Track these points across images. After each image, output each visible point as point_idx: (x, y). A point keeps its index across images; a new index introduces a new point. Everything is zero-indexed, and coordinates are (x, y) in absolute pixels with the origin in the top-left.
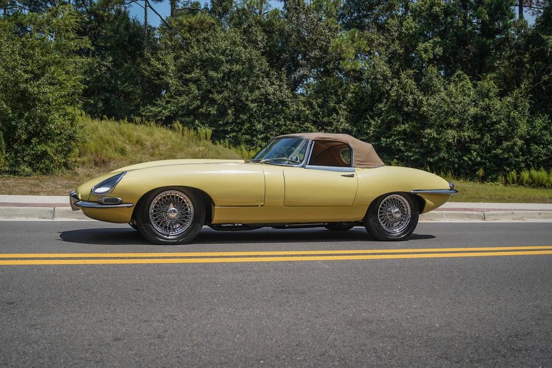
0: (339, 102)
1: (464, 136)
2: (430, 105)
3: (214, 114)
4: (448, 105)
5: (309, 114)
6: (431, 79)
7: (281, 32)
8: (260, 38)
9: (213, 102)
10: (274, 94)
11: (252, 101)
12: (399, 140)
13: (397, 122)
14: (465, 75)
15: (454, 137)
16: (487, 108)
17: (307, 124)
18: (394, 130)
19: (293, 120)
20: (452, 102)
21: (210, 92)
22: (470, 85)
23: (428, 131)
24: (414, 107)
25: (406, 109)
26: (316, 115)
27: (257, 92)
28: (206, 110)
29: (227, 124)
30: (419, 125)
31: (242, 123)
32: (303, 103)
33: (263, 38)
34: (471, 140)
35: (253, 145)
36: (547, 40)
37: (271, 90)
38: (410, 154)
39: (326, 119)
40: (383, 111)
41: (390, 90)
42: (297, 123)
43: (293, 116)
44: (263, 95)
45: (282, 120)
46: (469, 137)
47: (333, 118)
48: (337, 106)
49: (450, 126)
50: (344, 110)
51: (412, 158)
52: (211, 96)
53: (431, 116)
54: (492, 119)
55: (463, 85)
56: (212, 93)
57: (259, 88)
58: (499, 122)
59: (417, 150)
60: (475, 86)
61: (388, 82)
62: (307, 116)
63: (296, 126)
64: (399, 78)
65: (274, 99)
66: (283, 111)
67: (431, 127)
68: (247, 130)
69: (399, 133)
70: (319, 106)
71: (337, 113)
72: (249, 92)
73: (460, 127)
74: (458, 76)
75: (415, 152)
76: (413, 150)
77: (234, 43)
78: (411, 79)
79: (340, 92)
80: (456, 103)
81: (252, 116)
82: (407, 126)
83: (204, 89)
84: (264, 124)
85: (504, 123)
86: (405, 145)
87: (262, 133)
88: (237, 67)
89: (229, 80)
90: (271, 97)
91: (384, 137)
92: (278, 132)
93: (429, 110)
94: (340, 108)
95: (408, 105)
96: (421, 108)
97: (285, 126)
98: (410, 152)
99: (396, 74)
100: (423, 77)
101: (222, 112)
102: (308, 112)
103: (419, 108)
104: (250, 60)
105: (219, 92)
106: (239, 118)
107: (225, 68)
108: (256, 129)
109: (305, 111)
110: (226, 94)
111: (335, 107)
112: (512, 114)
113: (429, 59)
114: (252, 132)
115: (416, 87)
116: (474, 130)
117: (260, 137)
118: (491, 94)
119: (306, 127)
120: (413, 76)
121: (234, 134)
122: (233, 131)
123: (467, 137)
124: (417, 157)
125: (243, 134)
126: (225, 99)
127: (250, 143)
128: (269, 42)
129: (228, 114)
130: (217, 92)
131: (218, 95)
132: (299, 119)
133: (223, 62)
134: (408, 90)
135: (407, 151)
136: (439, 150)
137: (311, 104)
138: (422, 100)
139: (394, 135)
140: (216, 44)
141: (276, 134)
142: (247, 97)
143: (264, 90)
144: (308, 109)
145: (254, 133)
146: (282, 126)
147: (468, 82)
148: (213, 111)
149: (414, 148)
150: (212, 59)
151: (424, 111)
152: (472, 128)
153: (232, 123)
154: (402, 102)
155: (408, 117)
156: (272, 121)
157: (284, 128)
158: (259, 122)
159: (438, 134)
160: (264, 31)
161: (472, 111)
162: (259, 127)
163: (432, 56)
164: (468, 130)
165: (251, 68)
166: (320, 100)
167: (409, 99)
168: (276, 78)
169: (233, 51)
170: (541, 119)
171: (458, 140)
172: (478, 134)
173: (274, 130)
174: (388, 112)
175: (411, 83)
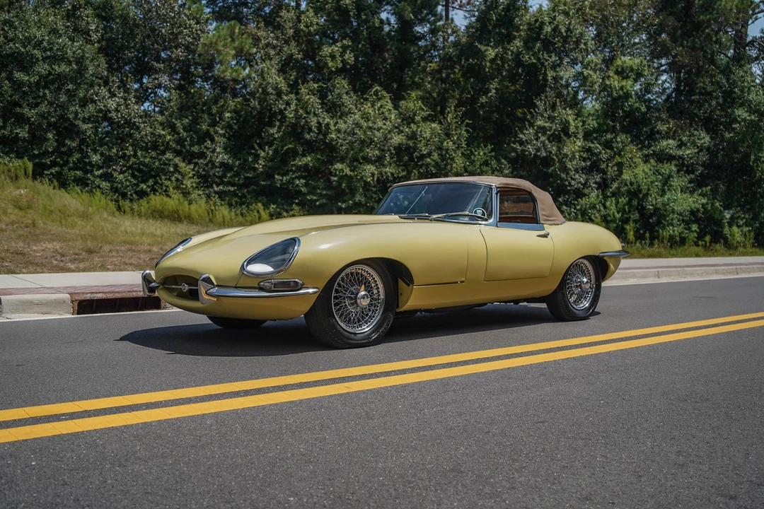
0: (213, 124)
1: (386, 173)
2: (339, 131)
3: (25, 137)
4: (365, 132)
5: (170, 140)
6: (340, 96)
7: (125, 18)
8: (93, 27)
9: (21, 120)
10: (117, 110)
11: (85, 120)
12: (298, 178)
13: (295, 154)
14: (385, 93)
15: (373, 175)
16: (413, 136)
17: (168, 154)
18: (292, 165)
19: (146, 149)
20: (370, 128)
21: (17, 104)
22: (390, 106)
23: (339, 166)
24: (318, 134)
25: (308, 137)
26: (181, 141)
27: (91, 107)
28: (11, 131)
29: (46, 153)
30: (324, 158)
31: (70, 153)
32: (162, 124)
33: (97, 27)
34: (394, 178)
35: (87, 185)
36: (485, 51)
37: (112, 104)
38: (315, 198)
39: (196, 149)
40: (275, 139)
41: (285, 109)
42: (153, 154)
43: (147, 144)
44: (100, 111)
45: (130, 148)
46: (392, 174)
47: (206, 147)
48: (211, 130)
49: (367, 160)
50: (221, 135)
51: (318, 203)
52: (18, 110)
53: (341, 146)
54: (421, 151)
55: (381, 106)
56: (20, 106)
57: (93, 101)
58: (429, 155)
59: (325, 192)
60: (396, 107)
61: (282, 98)
62: (168, 143)
63: (151, 157)
64: (297, 93)
65: (118, 118)
66: (131, 135)
67: (342, 160)
68: (76, 164)
69: (299, 168)
70: (184, 129)
71: (213, 140)
72: (80, 106)
73: (379, 161)
74: (376, 93)
75: (321, 195)
76: (319, 191)
77: (54, 32)
78: (314, 95)
79: (214, 110)
80: (374, 129)
81: (83, 141)
82: (309, 159)
83: (8, 101)
84: (102, 154)
85: (435, 156)
86: (306, 185)
87: (100, 168)
88: (59, 69)
89: (45, 87)
90: (113, 114)
91: (278, 175)
92: (124, 166)
93: (338, 137)
94: (216, 132)
95: (310, 130)
96: (328, 134)
97: (135, 158)
98: (314, 194)
99: (294, 88)
100: (329, 94)
101: (37, 138)
102: (168, 137)
103: (325, 135)
104: (80, 61)
105: (32, 106)
106: (64, 145)
107: (43, 68)
108: (90, 162)
109: (165, 136)
110: (43, 108)
111: (208, 130)
112: (445, 144)
113: (337, 68)
114: (85, 166)
115: (320, 107)
116: (397, 165)
117: (96, 173)
118: (418, 118)
119: (167, 159)
120: (318, 91)
121: (57, 169)
122: (54, 164)
123: (389, 174)
124: (324, 201)
125: (70, 169)
126: (42, 116)
127: (82, 182)
128: (106, 33)
129: (47, 140)
130: (28, 105)
131: (30, 110)
132: (155, 147)
133: (38, 59)
134: (311, 111)
135: (309, 193)
136: (353, 191)
137: (173, 128)
138: (328, 124)
139: (291, 170)
140: (25, 31)
141: (121, 170)
142: (76, 113)
143: (103, 105)
144: (169, 134)
145: (88, 168)
146: (129, 157)
147: (387, 102)
148: (23, 133)
149: (319, 189)
150: (20, 53)
151: (332, 139)
152: (395, 162)
153: (53, 153)
154: (303, 127)
155: (310, 147)
156: (114, 151)
157: (133, 160)
158: (95, 151)
159: (351, 171)
160: (98, 16)
161: (397, 139)
162: (95, 158)
163: (340, 65)
164: (391, 164)
165: (81, 70)
166: (186, 121)
167: (312, 124)
168: (119, 87)
169: (53, 43)
170: (482, 150)
171: (378, 178)
172: (403, 170)
173: (117, 164)
174: (282, 139)
175: (314, 100)
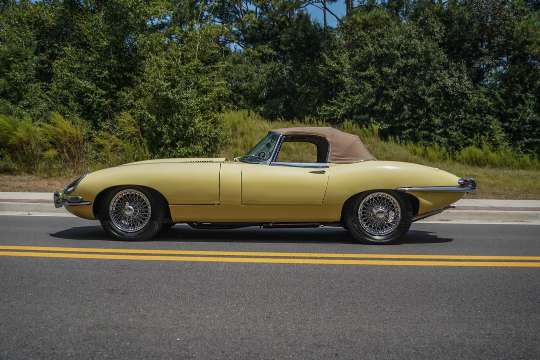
0: (525, 91)
3: (389, 110)
5: (490, 105)
7: (461, 21)
8: (437, 29)
9: (388, 98)
10: (453, 86)
11: (429, 96)
17: (489, 116)
19: (474, 113)
21: (384, 88)
26: (498, 106)
27: (434, 86)
28: (381, 107)
29: (404, 120)
31: (420, 118)
32: (485, 94)
33: (441, 29)
35: (432, 140)
37: (449, 82)
39: (510, 110)
42: (478, 116)
43: (474, 109)
44: (441, 87)
45: (462, 113)
47: (518, 109)
48: (523, 95)
50: (531, 99)
52: (385, 92)
56: (387, 90)
57: (435, 81)
62: (489, 107)
63: (476, 119)
65: (453, 91)
66: (463, 103)
68: (425, 126)
70: (502, 96)
71: (523, 104)
72: (426, 86)
77: (410, 37)
79: (527, 79)
81: (429, 110)
83: (379, 86)
84: (442, 118)
87: (440, 128)
88: (412, 61)
89: (404, 75)
90: (450, 90)
92: (458, 126)
94: (527, 98)
97: (466, 120)
101: (398, 109)
102: (489, 103)
104: (426, 53)
105: (394, 88)
106: (416, 113)
107: (401, 63)
108: (433, 124)
109: (486, 102)
110: (401, 89)
111: (520, 96)
114: (430, 128)
117: (438, 132)
119: (487, 120)
121: (411, 130)
122: (410, 126)
125: (420, 130)
126: (400, 94)
127: (428, 138)
128: (447, 32)
129: (404, 110)
130: (391, 88)
131: (394, 91)
132: (480, 112)
133: (398, 57)
137: (493, 96)
140: (389, 39)
141: (456, 129)
142: (424, 91)
143: (442, 83)
144: (491, 101)
145: (433, 128)
146: (462, 119)
148: (388, 107)
150: (386, 55)
153: (409, 119)
156: (450, 115)
157: (464, 121)
158: (437, 116)
160: (442, 21)
162: (437, 121)
165: (429, 61)
166: (503, 91)
168: (455, 70)
169: (408, 44)
173: (454, 124)
